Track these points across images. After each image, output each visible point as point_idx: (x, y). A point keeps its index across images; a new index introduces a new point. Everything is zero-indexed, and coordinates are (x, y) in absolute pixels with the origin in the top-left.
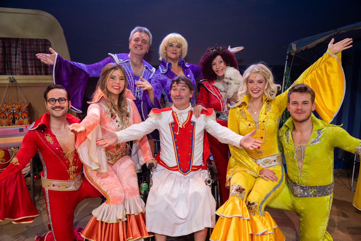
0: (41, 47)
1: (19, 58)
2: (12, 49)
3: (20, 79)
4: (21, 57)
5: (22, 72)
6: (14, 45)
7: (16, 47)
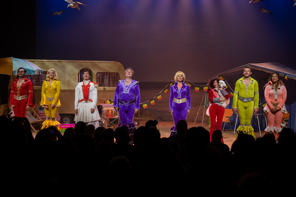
0: (115, 76)
1: (107, 80)
2: (105, 77)
3: (107, 88)
4: (108, 80)
5: (108, 85)
6: (106, 75)
7: (106, 76)
